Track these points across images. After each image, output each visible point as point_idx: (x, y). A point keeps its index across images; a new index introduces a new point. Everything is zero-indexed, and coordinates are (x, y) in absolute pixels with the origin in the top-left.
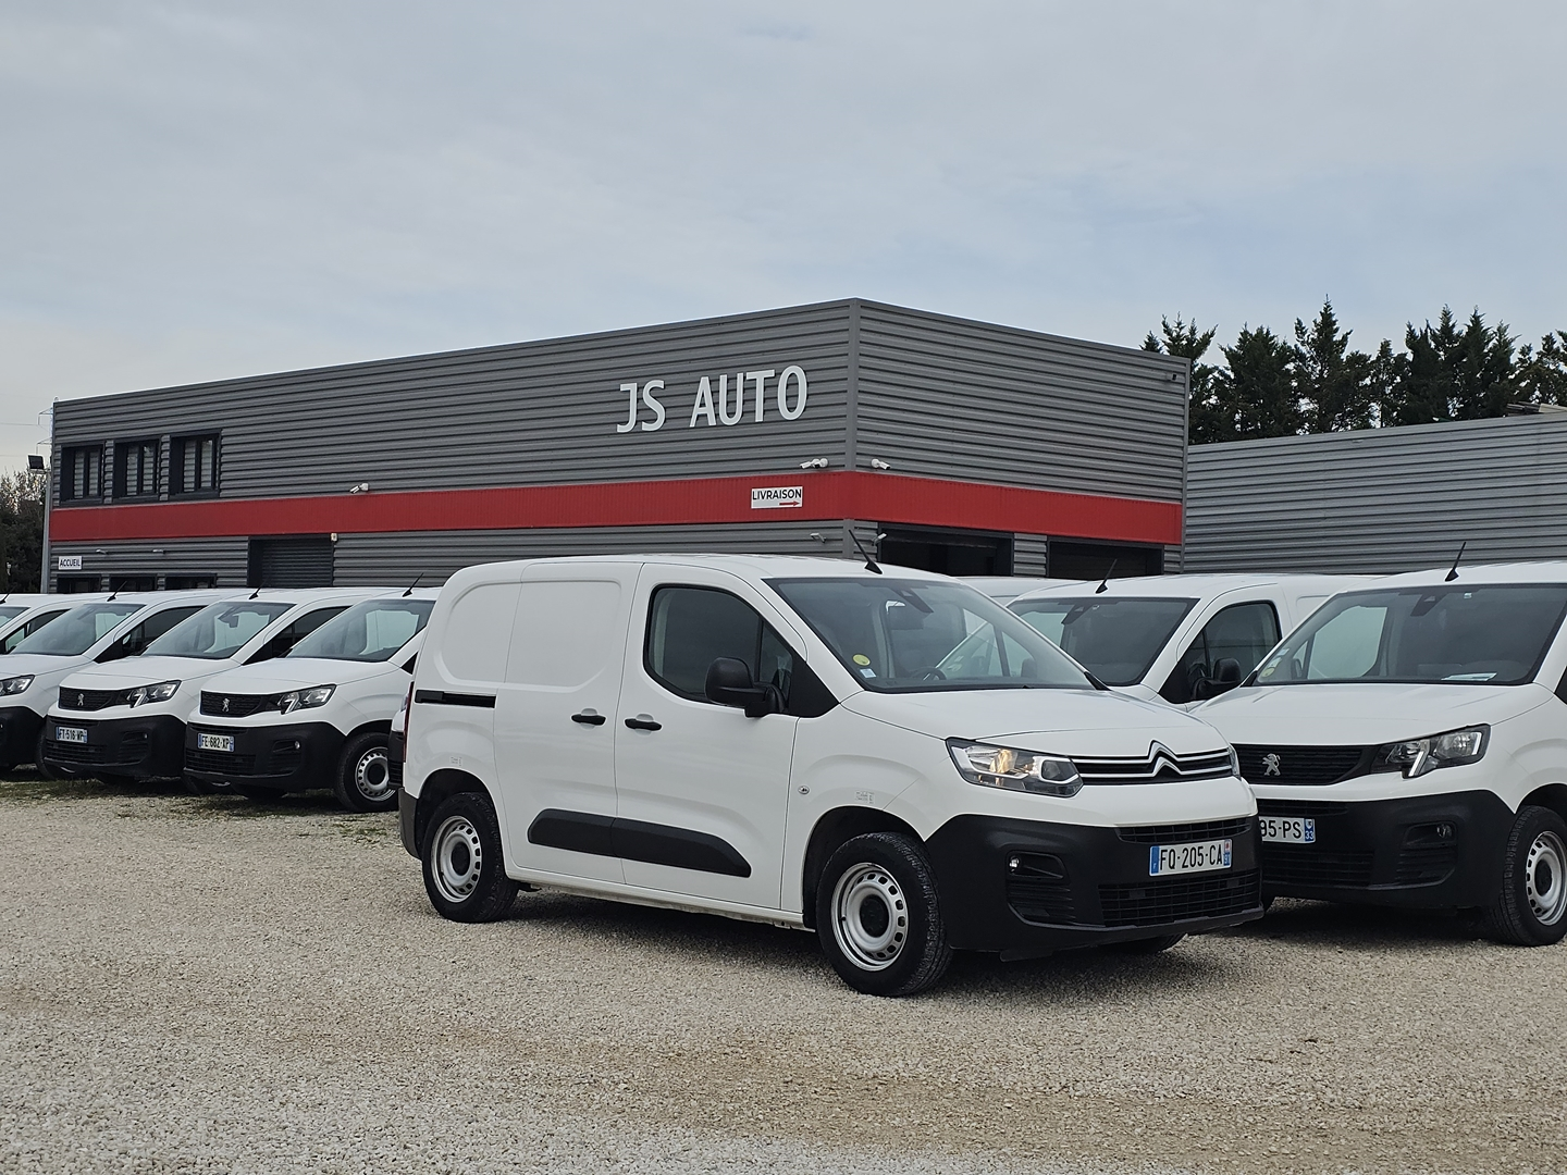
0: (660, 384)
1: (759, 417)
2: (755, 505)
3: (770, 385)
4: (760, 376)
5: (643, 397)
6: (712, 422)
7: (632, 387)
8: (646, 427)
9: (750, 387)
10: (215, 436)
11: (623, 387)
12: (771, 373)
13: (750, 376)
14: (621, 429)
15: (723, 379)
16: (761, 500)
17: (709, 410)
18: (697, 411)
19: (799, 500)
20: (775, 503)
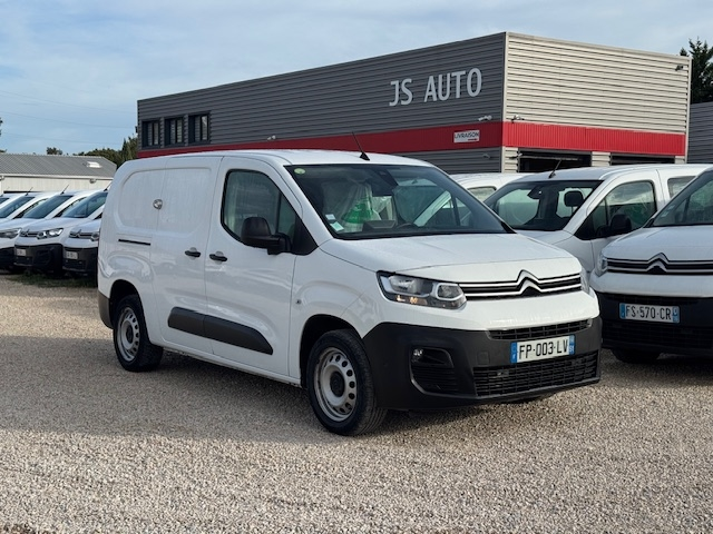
0: (410, 80)
1: (458, 96)
2: (456, 141)
3: (463, 79)
4: (458, 74)
5: (402, 88)
6: (435, 99)
7: (396, 83)
8: (403, 103)
9: (453, 81)
10: (207, 114)
11: (392, 83)
12: (464, 73)
13: (453, 74)
14: (391, 104)
15: (440, 76)
16: (459, 138)
17: (433, 93)
18: (428, 94)
19: (478, 138)
20: (466, 140)
